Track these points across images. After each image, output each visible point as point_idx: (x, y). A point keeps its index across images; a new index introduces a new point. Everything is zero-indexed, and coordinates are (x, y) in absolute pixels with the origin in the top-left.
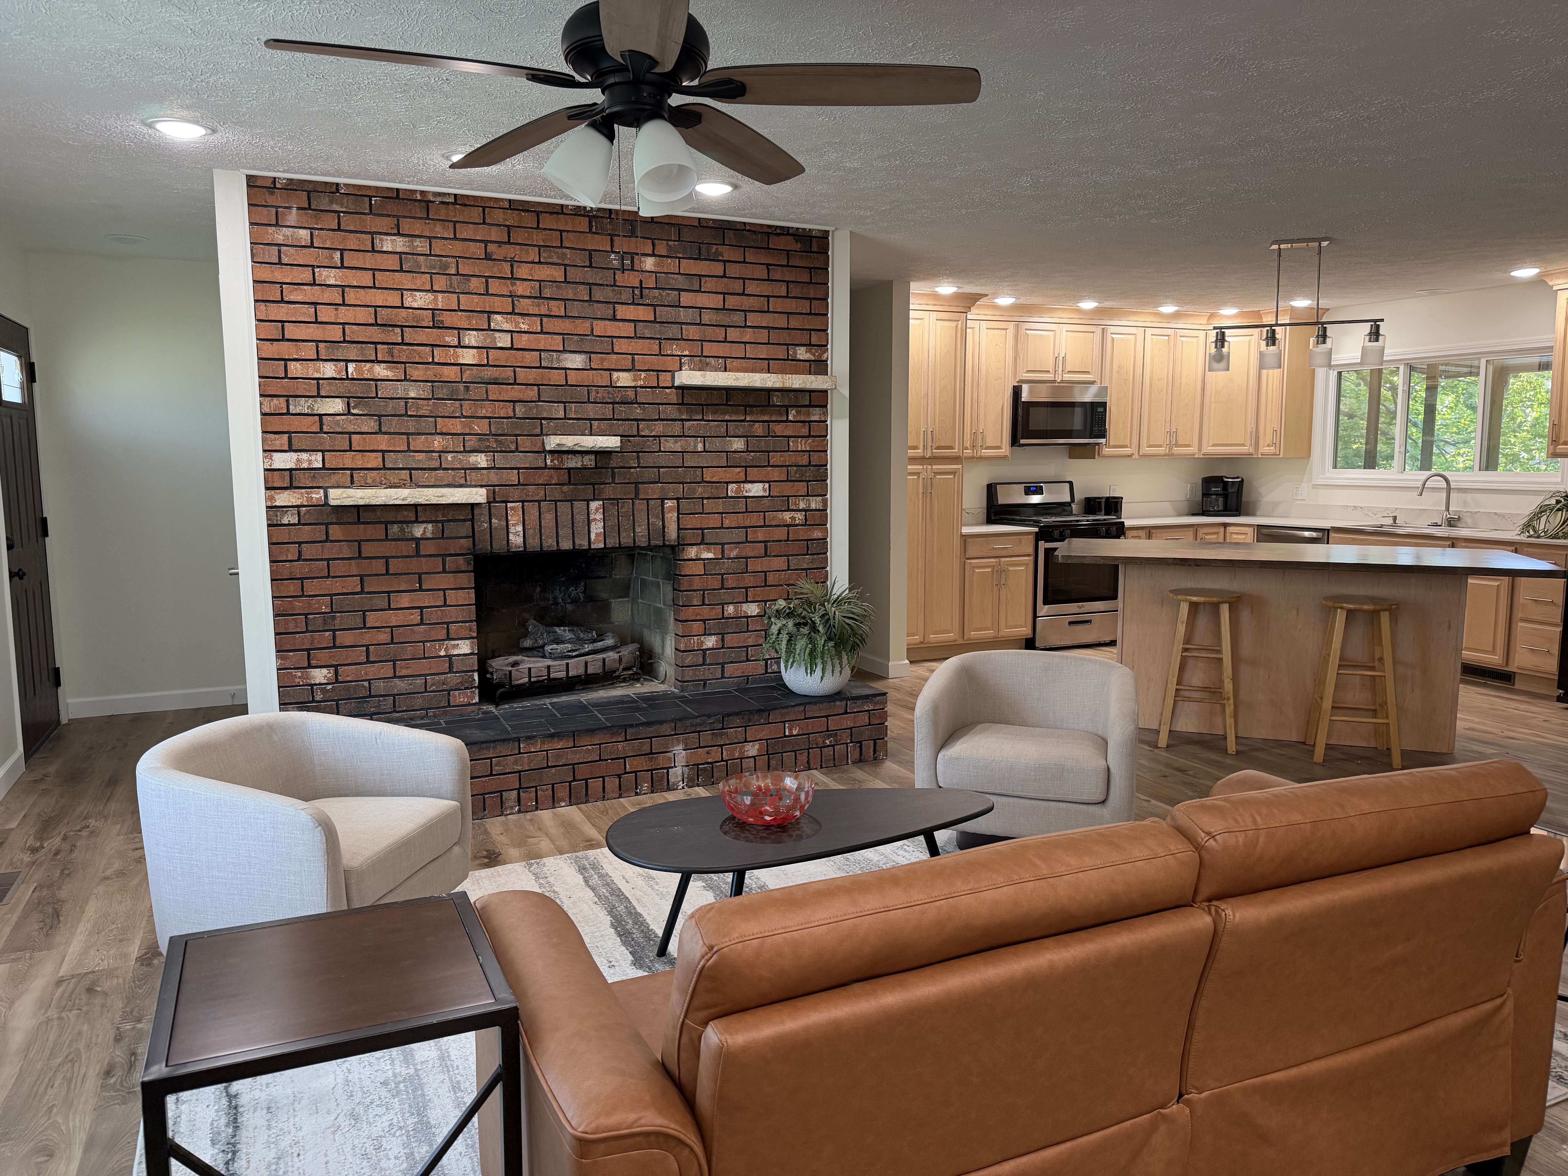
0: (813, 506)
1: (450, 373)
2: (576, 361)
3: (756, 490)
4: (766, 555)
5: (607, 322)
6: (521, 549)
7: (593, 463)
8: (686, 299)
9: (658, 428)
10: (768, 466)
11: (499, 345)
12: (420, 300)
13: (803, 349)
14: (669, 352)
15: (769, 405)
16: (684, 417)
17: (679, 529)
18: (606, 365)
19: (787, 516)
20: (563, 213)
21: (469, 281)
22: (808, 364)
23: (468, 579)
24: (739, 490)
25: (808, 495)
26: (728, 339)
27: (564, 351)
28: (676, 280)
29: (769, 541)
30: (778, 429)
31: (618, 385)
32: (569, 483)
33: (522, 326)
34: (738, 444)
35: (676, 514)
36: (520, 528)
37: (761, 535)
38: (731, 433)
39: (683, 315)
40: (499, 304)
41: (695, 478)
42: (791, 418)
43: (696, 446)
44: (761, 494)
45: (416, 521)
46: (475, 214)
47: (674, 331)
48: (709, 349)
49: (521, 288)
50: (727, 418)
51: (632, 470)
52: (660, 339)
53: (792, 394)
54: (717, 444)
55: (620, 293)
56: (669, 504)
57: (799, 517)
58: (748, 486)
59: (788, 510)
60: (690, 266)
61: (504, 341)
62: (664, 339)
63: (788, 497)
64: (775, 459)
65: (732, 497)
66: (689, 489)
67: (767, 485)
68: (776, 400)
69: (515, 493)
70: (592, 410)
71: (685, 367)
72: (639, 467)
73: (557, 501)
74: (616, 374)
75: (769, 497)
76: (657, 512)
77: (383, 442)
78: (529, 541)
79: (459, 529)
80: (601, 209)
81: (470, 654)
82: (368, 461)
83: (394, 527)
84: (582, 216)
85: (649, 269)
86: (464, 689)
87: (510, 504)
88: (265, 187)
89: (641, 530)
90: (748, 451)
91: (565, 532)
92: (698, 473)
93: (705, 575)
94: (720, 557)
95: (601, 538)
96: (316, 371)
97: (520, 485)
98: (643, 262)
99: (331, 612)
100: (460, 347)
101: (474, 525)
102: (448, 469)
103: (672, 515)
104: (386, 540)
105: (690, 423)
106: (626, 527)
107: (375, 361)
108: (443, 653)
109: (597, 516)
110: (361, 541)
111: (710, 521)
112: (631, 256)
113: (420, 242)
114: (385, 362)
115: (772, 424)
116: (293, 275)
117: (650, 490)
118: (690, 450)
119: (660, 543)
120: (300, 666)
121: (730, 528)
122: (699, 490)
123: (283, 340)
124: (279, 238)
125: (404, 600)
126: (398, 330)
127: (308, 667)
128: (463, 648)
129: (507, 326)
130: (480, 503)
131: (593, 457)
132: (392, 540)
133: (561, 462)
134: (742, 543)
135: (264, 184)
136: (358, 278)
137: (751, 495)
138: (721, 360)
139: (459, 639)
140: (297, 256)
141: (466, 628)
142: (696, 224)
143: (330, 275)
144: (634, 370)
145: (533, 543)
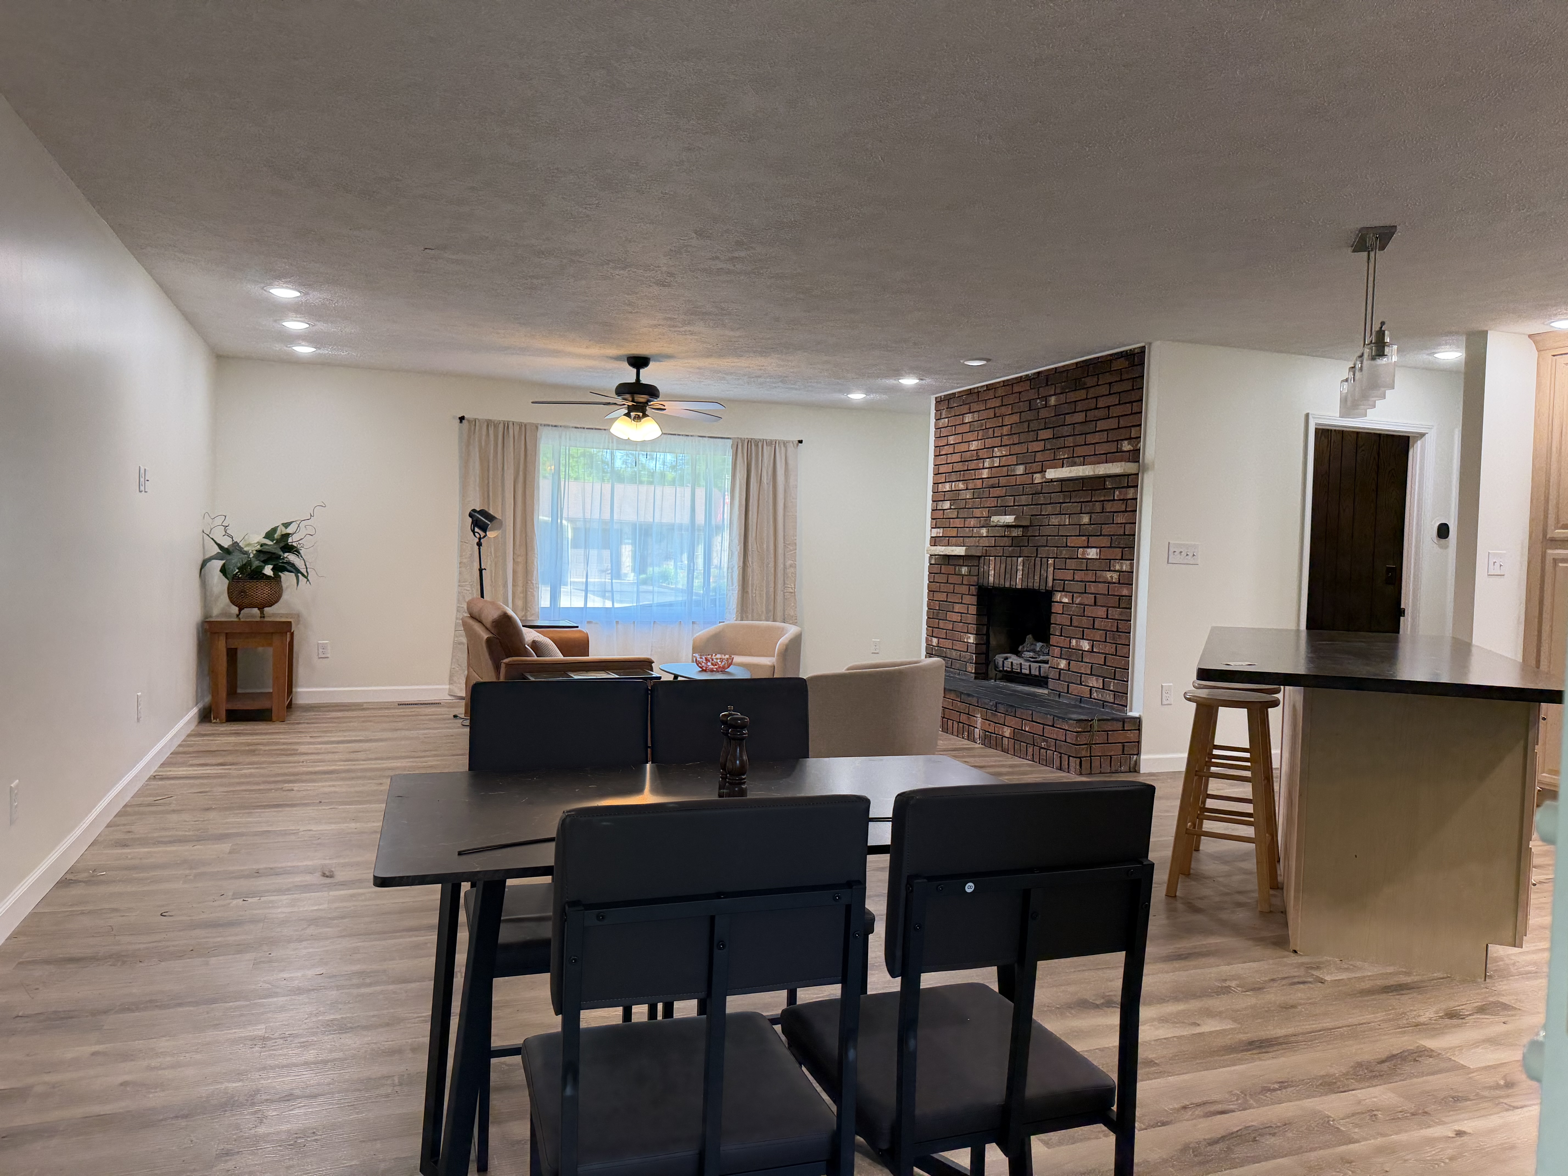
0: (1124, 568)
1: (979, 483)
2: (1020, 470)
3: (1092, 553)
4: (1095, 604)
5: (1035, 443)
6: (992, 585)
7: (1022, 533)
8: (1069, 419)
9: (1049, 509)
10: (1101, 535)
11: (995, 465)
12: (974, 446)
13: (1126, 442)
14: (1058, 457)
15: (1104, 488)
16: (1061, 501)
17: (1054, 580)
18: (1032, 471)
19: (1109, 575)
20: (1021, 381)
21: (988, 430)
22: (1128, 453)
23: (974, 600)
24: (1083, 553)
25: (1122, 559)
26: (1086, 443)
27: (1017, 464)
28: (1063, 407)
29: (1098, 594)
30: (1109, 507)
31: (1035, 482)
32: (1012, 546)
33: (1003, 452)
34: (1086, 519)
35: (1053, 568)
36: (993, 572)
37: (1092, 588)
38: (1083, 511)
39: (1066, 430)
40: (997, 441)
41: (1062, 544)
42: (1116, 498)
43: (1065, 521)
44: (1095, 557)
45: (963, 566)
46: (991, 394)
47: (1060, 443)
48: (1079, 451)
49: (1005, 430)
50: (1082, 500)
51: (1036, 538)
52: (1054, 449)
53: (1117, 479)
54: (1075, 519)
55: (1040, 424)
56: (1051, 561)
57: (1115, 576)
58: (1089, 550)
59: (1109, 570)
60: (1072, 396)
61: (997, 462)
62: (1057, 449)
63: (1110, 560)
64: (1106, 530)
65: (1081, 558)
66: (1059, 551)
67: (1098, 550)
68: (1108, 485)
69: (993, 551)
70: (1024, 499)
71: (1065, 465)
72: (1039, 536)
73: (1007, 557)
74: (1035, 475)
75: (1099, 559)
76: (1045, 566)
77: (958, 523)
78: (995, 580)
79: (974, 570)
80: (1034, 374)
81: (973, 643)
82: (954, 533)
83: (957, 568)
84: (1027, 380)
85: (1053, 404)
86: (971, 663)
87: (991, 558)
88: (939, 401)
89: (1037, 578)
90: (1091, 524)
91: (1008, 576)
92: (1065, 540)
93: (1063, 614)
94: (1071, 602)
95: (1021, 582)
96: (945, 488)
97: (995, 546)
98: (1050, 400)
99: (939, 610)
100: (983, 469)
101: (979, 569)
102: (974, 537)
103: (1051, 569)
104: (955, 574)
105: (1064, 505)
106: (1031, 575)
107: (960, 481)
108: (966, 640)
109: (1020, 568)
110: (948, 574)
111: (1068, 575)
112: (1046, 398)
113: (976, 415)
114: (962, 481)
115: (1105, 503)
116: (943, 442)
117: (1043, 552)
118: (1062, 524)
119: (1044, 588)
120: (930, 635)
121: (1077, 581)
122: (1064, 552)
123: (939, 474)
124: (941, 425)
125: (957, 608)
126: (967, 463)
127: (932, 636)
128: (971, 639)
129: (998, 454)
130: (982, 556)
131: (1021, 529)
132: (956, 575)
133: (1010, 532)
134: (1083, 593)
135: (939, 400)
136: (959, 438)
137: (1090, 557)
138: (1082, 459)
139: (970, 633)
140: (944, 432)
141: (973, 628)
142: (1075, 367)
143: (952, 439)
144: (1042, 471)
145: (997, 581)
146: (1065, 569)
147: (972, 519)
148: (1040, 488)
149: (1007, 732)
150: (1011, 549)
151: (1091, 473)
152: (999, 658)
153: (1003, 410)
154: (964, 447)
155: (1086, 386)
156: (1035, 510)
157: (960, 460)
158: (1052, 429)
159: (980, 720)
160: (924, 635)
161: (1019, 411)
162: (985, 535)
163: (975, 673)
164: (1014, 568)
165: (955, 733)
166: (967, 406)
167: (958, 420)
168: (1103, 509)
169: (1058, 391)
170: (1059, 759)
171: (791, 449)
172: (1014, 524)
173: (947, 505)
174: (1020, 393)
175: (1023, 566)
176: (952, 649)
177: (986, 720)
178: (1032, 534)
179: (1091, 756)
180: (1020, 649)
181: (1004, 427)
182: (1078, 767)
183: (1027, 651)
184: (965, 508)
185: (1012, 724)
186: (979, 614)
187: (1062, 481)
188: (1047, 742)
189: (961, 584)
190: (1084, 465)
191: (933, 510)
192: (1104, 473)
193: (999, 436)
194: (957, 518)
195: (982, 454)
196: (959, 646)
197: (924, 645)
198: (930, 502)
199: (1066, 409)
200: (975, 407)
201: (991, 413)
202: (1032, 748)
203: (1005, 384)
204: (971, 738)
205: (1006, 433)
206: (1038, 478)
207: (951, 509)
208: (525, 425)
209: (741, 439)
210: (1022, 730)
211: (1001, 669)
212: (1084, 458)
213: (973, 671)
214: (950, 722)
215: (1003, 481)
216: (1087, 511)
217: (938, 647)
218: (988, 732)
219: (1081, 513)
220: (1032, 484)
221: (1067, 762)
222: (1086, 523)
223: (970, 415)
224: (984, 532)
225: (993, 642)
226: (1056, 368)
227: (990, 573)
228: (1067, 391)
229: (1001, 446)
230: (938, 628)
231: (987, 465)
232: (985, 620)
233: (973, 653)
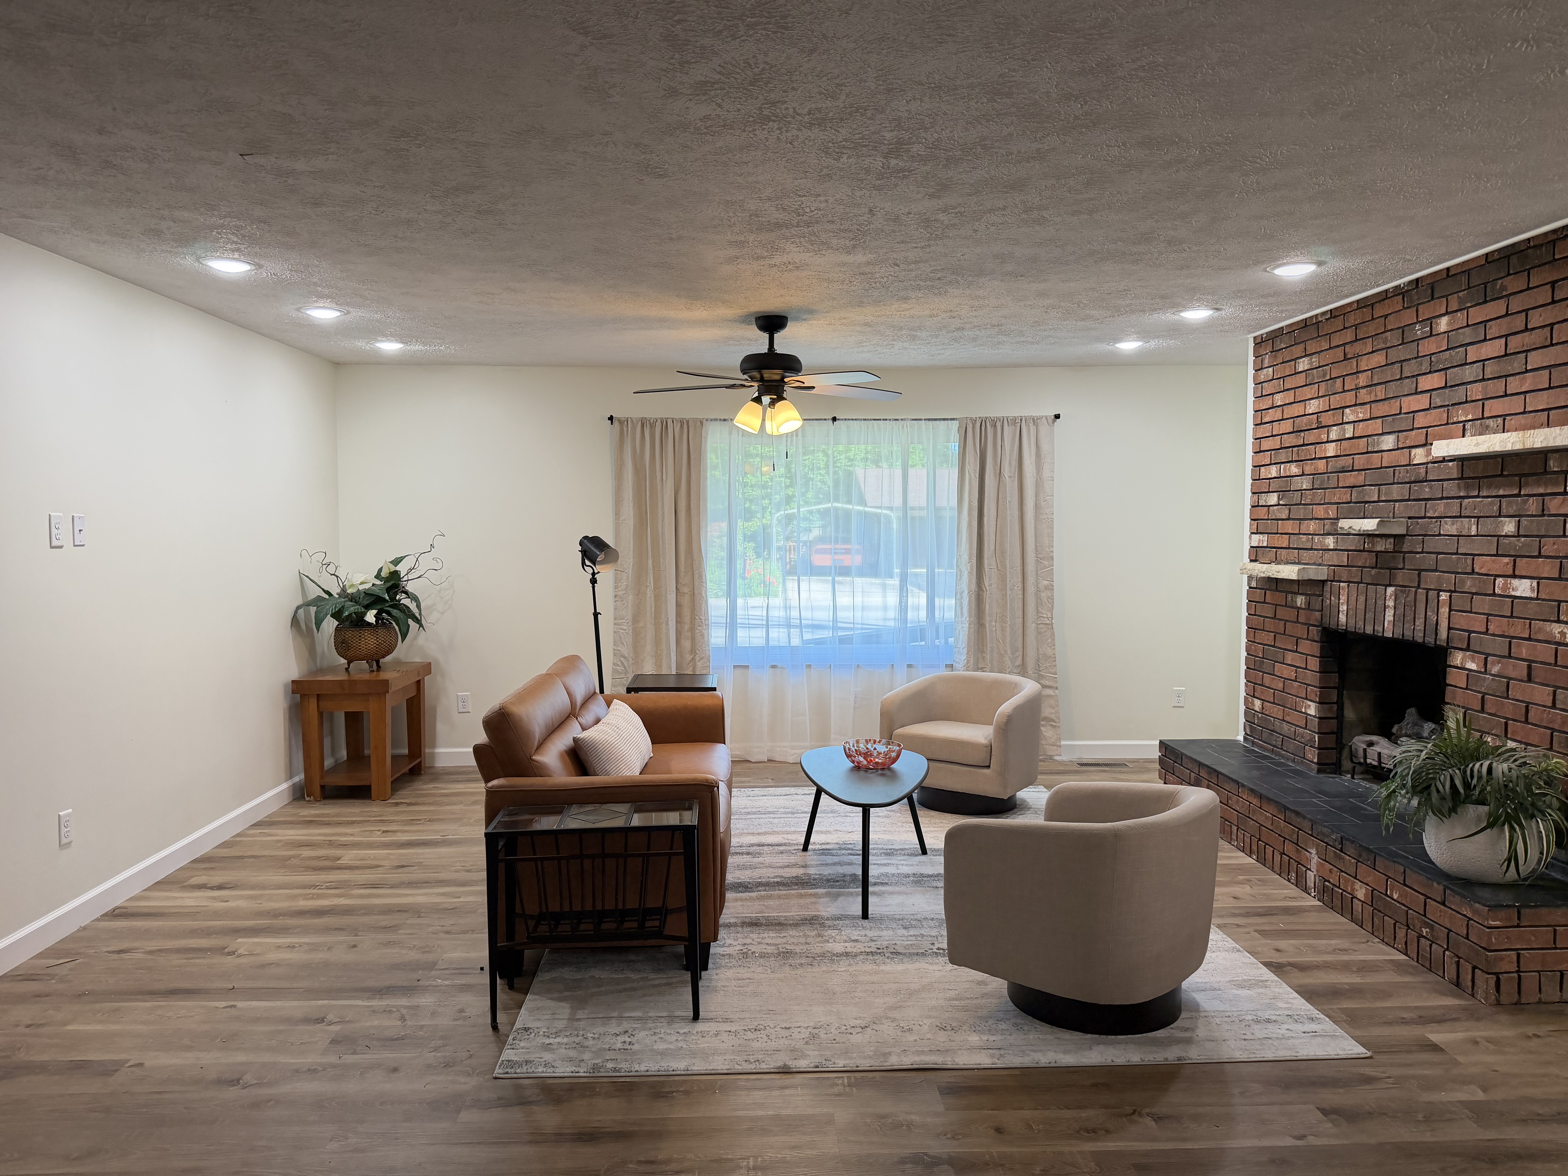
1: (1321, 465)
2: (1388, 442)
3: (1523, 588)
4: (1530, 679)
5: (1413, 397)
6: (1344, 628)
7: (1392, 547)
8: (1473, 354)
9: (1440, 508)
10: (1539, 556)
11: (1347, 436)
12: (1313, 406)
14: (1455, 419)
15: (1546, 472)
16: (1462, 494)
17: (1449, 628)
18: (1408, 443)
19: (1556, 629)
20: (1387, 298)
21: (1336, 382)
23: (1316, 648)
24: (1505, 587)
26: (1508, 392)
27: (1383, 434)
28: (1464, 334)
29: (1536, 662)
30: (1555, 505)
31: (1415, 462)
32: (1376, 567)
33: (1360, 415)
34: (1509, 527)
35: (1448, 609)
36: (1345, 608)
37: (1524, 650)
38: (1504, 512)
39: (1469, 373)
40: (1349, 398)
41: (1466, 568)
43: (1469, 529)
44: (1528, 594)
45: (1297, 595)
46: (1338, 323)
47: (1459, 394)
48: (1494, 407)
49: (1363, 380)
50: (1501, 492)
51: (1418, 556)
52: (1448, 405)
54: (1488, 526)
55: (1421, 364)
56: (1444, 596)
58: (1515, 582)
59: (1558, 621)
60: (1478, 314)
61: (1349, 432)
62: (1453, 405)
63: (1560, 602)
64: (1550, 547)
65: (1500, 596)
66: (1459, 580)
67: (1535, 582)
68: (1554, 466)
69: (1344, 574)
70: (1396, 492)
71: (1468, 433)
72: (1422, 552)
73: (1368, 584)
74: (1414, 451)
75: (1537, 599)
76: (1433, 604)
77: (1289, 527)
78: (1349, 621)
79: (1316, 603)
80: (1410, 282)
81: (1315, 717)
82: (1284, 541)
83: (1289, 596)
84: (1398, 294)
85: (1442, 330)
86: (1311, 746)
87: (1342, 584)
88: (1259, 343)
89: (1420, 623)
90: (1519, 536)
91: (1370, 615)
92: (1469, 562)
93: (1467, 689)
94: (1483, 670)
95: (1391, 627)
96: (1269, 473)
97: (1348, 566)
98: (1438, 324)
99: (1263, 658)
100: (1328, 442)
101: (1323, 600)
102: (1316, 550)
103: (1444, 610)
104: (1286, 606)
105: (1466, 501)
106: (1409, 618)
107: (1292, 461)
108: (1303, 710)
109: (1390, 603)
110: (1277, 605)
111: (1478, 623)
112: (1431, 321)
113: (1315, 359)
114: (1296, 461)
115: (1547, 498)
116: (1266, 403)
117: (1430, 579)
118: (1464, 533)
119: (1432, 641)
120: (1251, 694)
121: (1493, 635)
122: (1469, 583)
123: (1260, 452)
124: (1262, 378)
125: (1290, 658)
126: (1302, 434)
127: (1254, 696)
128: (1312, 709)
129: (1352, 418)
130: (1327, 581)
131: (1392, 540)
132: (1288, 607)
133: (1373, 545)
134: (1504, 657)
135: (1259, 340)
136: (1289, 397)
137: (1518, 594)
138: (1500, 420)
139: (1311, 701)
140: (1268, 388)
141: (1314, 692)
142: (1483, 262)
143: (1279, 399)
144: (1427, 444)
145: (1352, 622)
146: (1471, 612)
147: (1312, 522)
148: (1422, 470)
149: (1361, 892)
150: (1373, 572)
151: (1518, 447)
152: (1359, 742)
153: (1358, 348)
154: (1297, 409)
155: (1504, 293)
156: (1416, 509)
157: (1292, 430)
158: (1443, 372)
159: (1315, 859)
160: (1243, 694)
161: (1384, 346)
162: (1331, 547)
163: (1318, 763)
164: (1380, 603)
165: (1277, 869)
166: (1302, 346)
167: (1288, 369)
168: (1543, 510)
169: (1454, 306)
170: (1454, 966)
171: (1044, 429)
172: (1377, 533)
173: (1273, 499)
174: (1386, 316)
175: (1395, 600)
176: (1283, 720)
177: (1325, 861)
178: (1410, 549)
179: (1518, 972)
180: (1395, 730)
181: (1360, 375)
182: (1492, 991)
183: (1407, 736)
184: (1301, 504)
185: (1369, 880)
186: (1323, 670)
187: (1463, 461)
188: (1432, 928)
189: (1295, 622)
190: (1504, 432)
191: (1252, 507)
192: (1544, 445)
193: (1352, 390)
194: (1288, 519)
195: (1326, 419)
196: (1293, 717)
197: (1242, 708)
198: (1249, 494)
199: (1467, 335)
200: (1312, 347)
201: (1339, 354)
202: (1404, 931)
203: (1361, 304)
204: (1300, 883)
205: (1365, 384)
206: (1419, 456)
207: (1279, 505)
208: (688, 422)
209: (971, 419)
210: (1386, 895)
211: (1362, 760)
212: (1504, 419)
213: (1316, 760)
214: (1269, 850)
215: (1360, 461)
216: (1512, 512)
217: (1262, 713)
218: (1329, 882)
219: (1500, 516)
220: (1409, 465)
221: (1470, 977)
222: (1510, 534)
223: (1306, 359)
224: (1330, 542)
225: (1349, 714)
226: (1448, 269)
227: (1341, 609)
228: (1469, 305)
229: (1355, 405)
230: (1262, 685)
231: (1333, 436)
232: (1335, 678)
233: (1315, 732)
